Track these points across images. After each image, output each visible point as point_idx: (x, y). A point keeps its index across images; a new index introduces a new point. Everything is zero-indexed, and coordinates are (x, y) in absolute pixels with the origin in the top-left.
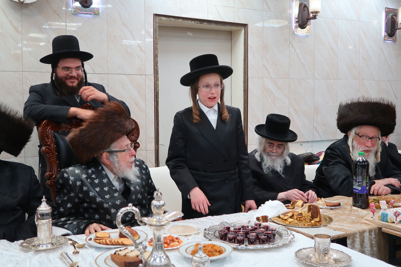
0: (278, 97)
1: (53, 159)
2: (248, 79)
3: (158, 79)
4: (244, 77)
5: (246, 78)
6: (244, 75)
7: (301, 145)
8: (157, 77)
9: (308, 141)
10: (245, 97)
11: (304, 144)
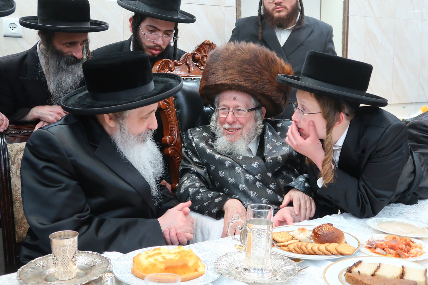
0: (382, 44)
1: (173, 117)
2: (348, 17)
3: (241, 13)
4: (344, 14)
5: (346, 16)
6: (344, 11)
7: (404, 107)
8: (239, 10)
9: (411, 103)
10: (344, 42)
11: (407, 107)
